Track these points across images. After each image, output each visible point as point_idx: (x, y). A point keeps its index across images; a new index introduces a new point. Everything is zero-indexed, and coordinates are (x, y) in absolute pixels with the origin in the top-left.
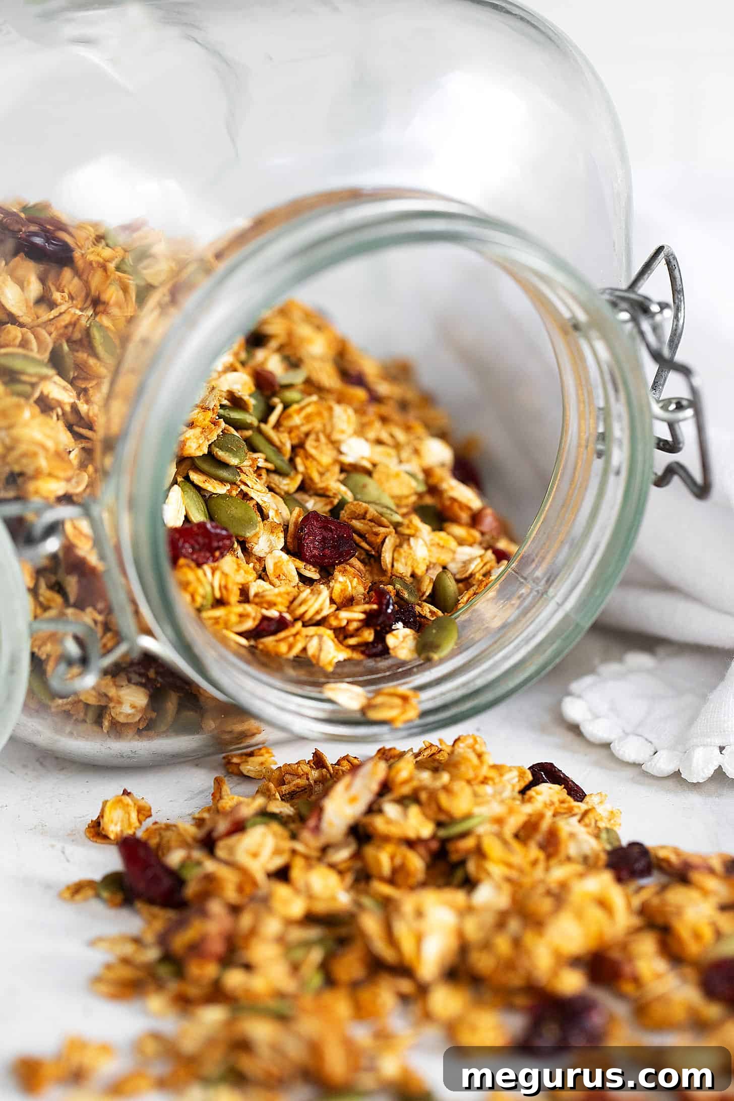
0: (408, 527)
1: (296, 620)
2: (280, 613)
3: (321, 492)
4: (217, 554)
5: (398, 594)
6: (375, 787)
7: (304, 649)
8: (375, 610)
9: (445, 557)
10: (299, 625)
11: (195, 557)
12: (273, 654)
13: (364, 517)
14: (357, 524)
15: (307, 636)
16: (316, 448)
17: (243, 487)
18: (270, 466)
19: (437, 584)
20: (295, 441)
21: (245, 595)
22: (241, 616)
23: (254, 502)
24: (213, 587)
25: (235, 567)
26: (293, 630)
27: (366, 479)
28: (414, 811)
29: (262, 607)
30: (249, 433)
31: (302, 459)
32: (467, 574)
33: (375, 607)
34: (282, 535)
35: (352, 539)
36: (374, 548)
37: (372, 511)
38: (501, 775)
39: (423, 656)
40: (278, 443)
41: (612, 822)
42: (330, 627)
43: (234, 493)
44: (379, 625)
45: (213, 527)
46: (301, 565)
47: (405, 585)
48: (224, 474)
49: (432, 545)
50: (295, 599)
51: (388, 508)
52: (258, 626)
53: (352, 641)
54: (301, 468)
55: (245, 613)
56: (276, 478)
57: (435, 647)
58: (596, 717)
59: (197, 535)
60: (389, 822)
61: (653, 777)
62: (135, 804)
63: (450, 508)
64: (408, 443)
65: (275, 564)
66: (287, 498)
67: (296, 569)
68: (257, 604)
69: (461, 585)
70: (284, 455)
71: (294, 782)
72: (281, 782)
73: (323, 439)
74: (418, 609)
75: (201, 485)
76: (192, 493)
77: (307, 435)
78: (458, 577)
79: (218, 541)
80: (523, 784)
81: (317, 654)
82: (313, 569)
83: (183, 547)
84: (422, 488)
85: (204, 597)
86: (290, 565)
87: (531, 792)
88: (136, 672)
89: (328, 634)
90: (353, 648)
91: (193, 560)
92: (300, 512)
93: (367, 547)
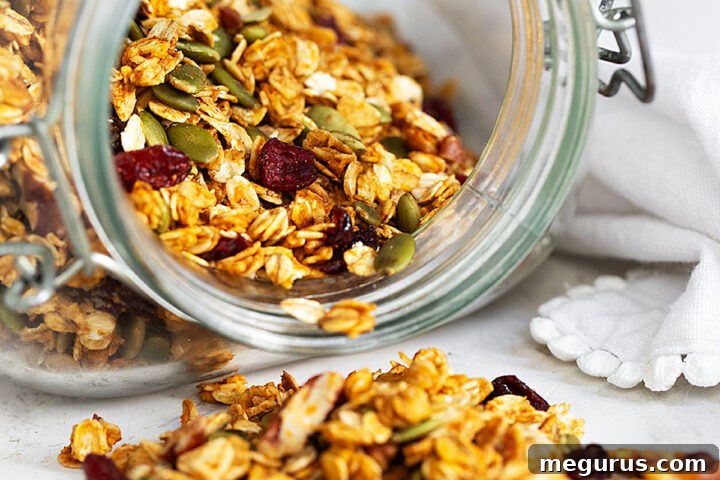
0: (372, 155)
1: (255, 240)
2: (239, 234)
3: (285, 124)
4: (175, 177)
5: (358, 216)
6: (332, 396)
7: (263, 268)
8: (332, 228)
9: (410, 183)
10: (258, 244)
11: (152, 181)
12: (232, 272)
13: (326, 145)
14: (318, 151)
15: (266, 256)
16: (280, 82)
17: (203, 116)
18: (232, 98)
19: (400, 208)
20: (260, 77)
21: (205, 218)
22: (199, 237)
23: (215, 131)
24: (170, 210)
25: (196, 192)
26: (252, 250)
27: (332, 111)
28: (370, 417)
29: (221, 229)
30: (211, 67)
31: (266, 93)
32: (429, 198)
33: (333, 225)
34: (243, 162)
35: (313, 164)
36: (337, 175)
37: (334, 138)
38: (460, 385)
39: (380, 270)
40: (242, 78)
41: (575, 430)
42: (289, 247)
43: (195, 122)
44: (337, 243)
45: (168, 151)
46: (263, 190)
47: (367, 208)
48: (184, 103)
49: (396, 172)
50: (253, 220)
51: (350, 135)
52: (216, 247)
53: (311, 260)
54: (265, 101)
55: (203, 234)
56: (240, 111)
57: (392, 262)
58: (563, 334)
59: (154, 158)
60: (345, 428)
61: (618, 389)
62: (104, 428)
63: (414, 138)
64: (377, 80)
65: (236, 189)
66: (251, 130)
67: (258, 195)
68: (215, 226)
69: (424, 209)
70: (249, 89)
71: (263, 403)
72: (250, 404)
73: (287, 73)
74: (379, 231)
75: (161, 114)
76: (152, 122)
77: (271, 70)
78: (421, 200)
79: (175, 165)
80: (484, 395)
81: (275, 271)
82: (276, 195)
83: (140, 171)
84: (386, 119)
85: (160, 218)
86: (252, 191)
87: (492, 403)
88: (100, 297)
89: (286, 253)
90: (312, 266)
91: (151, 184)
92: (261, 140)
93: (330, 173)
